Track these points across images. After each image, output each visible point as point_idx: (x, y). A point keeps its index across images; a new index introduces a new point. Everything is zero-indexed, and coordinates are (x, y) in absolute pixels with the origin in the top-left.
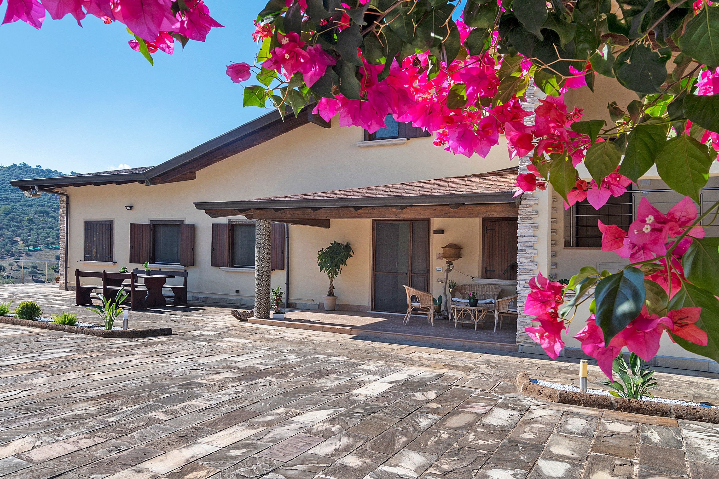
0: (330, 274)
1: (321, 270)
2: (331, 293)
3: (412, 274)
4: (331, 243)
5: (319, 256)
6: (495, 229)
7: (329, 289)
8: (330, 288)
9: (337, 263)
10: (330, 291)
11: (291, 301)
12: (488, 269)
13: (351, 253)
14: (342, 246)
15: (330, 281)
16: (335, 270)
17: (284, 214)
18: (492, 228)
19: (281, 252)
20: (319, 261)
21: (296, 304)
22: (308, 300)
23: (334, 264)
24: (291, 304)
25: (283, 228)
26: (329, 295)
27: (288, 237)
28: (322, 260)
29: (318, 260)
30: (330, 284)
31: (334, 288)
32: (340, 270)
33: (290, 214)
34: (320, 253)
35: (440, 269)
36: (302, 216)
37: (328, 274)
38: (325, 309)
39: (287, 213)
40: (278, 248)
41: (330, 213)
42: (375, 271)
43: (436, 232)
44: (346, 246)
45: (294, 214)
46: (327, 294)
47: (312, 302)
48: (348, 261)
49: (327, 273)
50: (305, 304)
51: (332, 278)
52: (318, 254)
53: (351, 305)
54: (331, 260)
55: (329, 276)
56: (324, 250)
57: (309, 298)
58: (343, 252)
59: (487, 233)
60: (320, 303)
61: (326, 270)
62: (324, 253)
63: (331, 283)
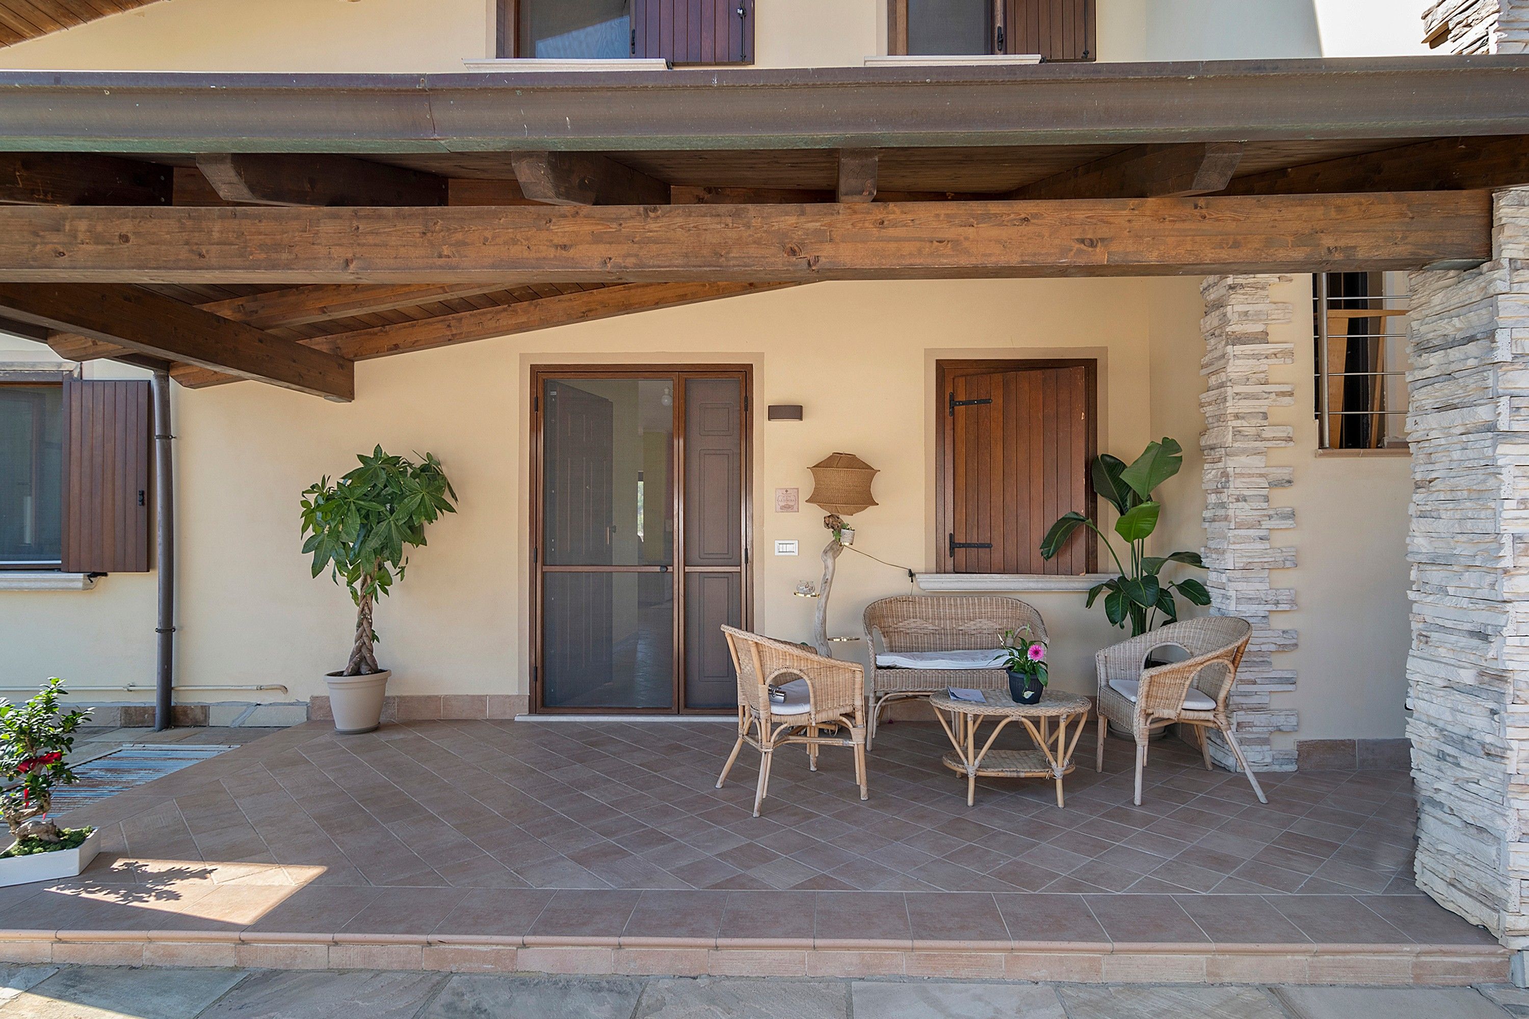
0: (357, 585)
1: (316, 570)
2: (363, 659)
3: (687, 569)
4: (361, 457)
5: (309, 514)
6: (987, 401)
7: (351, 646)
8: (360, 637)
9: (389, 538)
10: (359, 650)
11: (181, 698)
12: (960, 539)
13: (447, 497)
14: (410, 470)
15: (357, 609)
16: (381, 567)
17: (54, 238)
18: (974, 397)
19: (133, 499)
20: (310, 532)
21: (205, 709)
22: (260, 689)
23: (374, 543)
24: (185, 710)
25: (143, 400)
26: (356, 672)
27: (166, 436)
28: (318, 526)
29: (304, 529)
30: (360, 625)
31: (374, 637)
32: (402, 563)
33: (98, 239)
34: (311, 498)
35: (789, 548)
36: (184, 253)
37: (350, 584)
38: (340, 726)
39: (74, 235)
40: (119, 483)
41: (371, 239)
42: (544, 564)
43: (777, 412)
44: (424, 469)
45: (125, 238)
46: (344, 664)
47: (280, 697)
48: (431, 530)
49: (343, 580)
50: (248, 704)
51: (365, 601)
52: (305, 503)
53: (447, 698)
54: (363, 525)
55: (354, 593)
56: (332, 484)
57: (265, 683)
58: (413, 492)
59: (953, 413)
60: (314, 698)
61: (340, 565)
62: (329, 498)
63: (365, 619)
